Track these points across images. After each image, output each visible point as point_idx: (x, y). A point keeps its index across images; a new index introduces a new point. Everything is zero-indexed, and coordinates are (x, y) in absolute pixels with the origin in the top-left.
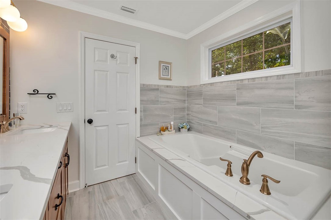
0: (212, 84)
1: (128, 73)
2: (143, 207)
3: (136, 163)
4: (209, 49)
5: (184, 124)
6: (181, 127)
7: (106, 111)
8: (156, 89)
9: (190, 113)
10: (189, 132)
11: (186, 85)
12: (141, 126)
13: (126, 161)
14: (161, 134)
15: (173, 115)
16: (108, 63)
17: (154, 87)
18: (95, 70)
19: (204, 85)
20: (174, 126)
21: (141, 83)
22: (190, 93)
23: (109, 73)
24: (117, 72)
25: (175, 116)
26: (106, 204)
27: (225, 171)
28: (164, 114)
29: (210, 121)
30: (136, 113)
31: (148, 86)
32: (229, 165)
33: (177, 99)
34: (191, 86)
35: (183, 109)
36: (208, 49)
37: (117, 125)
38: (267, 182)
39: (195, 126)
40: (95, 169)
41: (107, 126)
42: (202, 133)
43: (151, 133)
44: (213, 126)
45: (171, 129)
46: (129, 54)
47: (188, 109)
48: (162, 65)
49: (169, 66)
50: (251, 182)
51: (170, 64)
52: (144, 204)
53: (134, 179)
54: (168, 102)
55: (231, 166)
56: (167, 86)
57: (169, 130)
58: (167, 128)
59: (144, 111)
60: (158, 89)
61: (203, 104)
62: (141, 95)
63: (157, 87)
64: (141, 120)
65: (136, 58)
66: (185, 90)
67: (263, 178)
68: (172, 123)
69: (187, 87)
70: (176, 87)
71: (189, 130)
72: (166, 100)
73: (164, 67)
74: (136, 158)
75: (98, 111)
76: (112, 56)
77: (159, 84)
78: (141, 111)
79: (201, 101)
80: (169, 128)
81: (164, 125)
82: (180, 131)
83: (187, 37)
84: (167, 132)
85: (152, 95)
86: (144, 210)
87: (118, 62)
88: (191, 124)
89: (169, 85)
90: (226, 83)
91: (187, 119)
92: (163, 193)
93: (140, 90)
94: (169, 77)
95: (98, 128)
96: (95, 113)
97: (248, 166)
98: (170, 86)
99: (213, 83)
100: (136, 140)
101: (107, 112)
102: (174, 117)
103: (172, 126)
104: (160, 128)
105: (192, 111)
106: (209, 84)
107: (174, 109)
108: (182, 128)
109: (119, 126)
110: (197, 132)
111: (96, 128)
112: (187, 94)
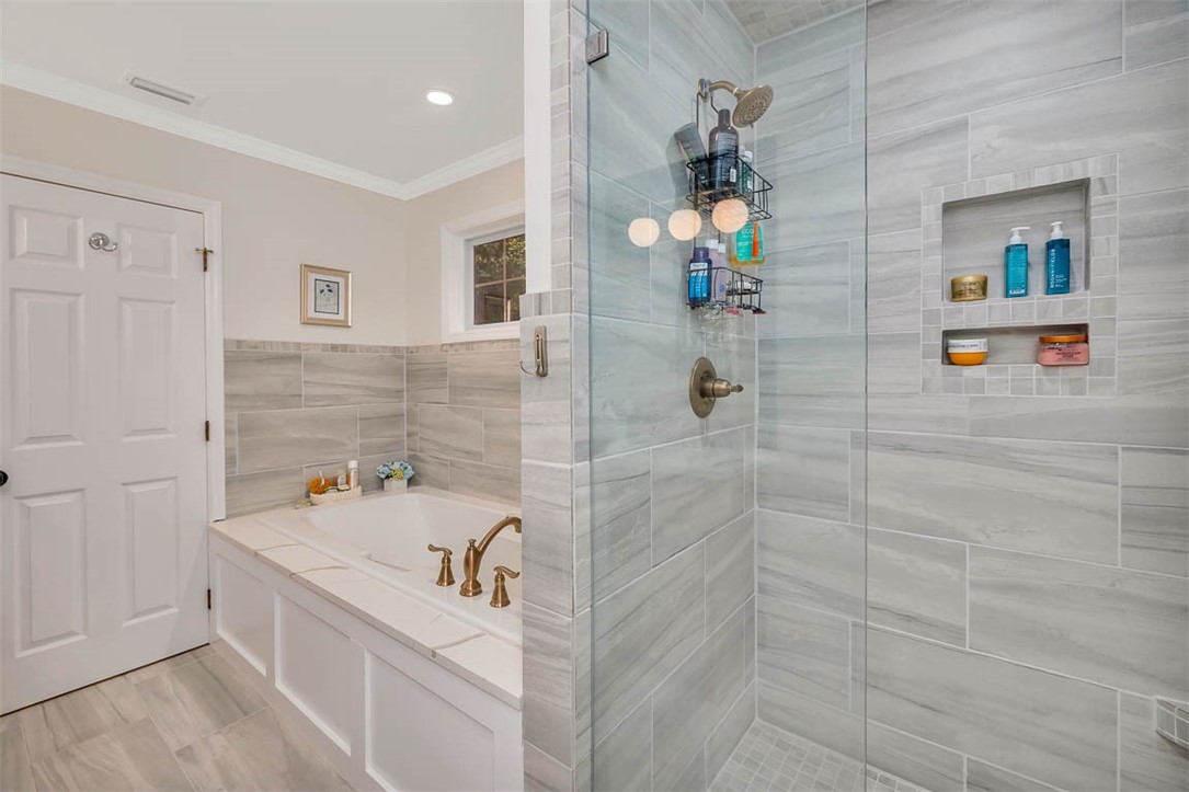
0: (469, 345)
1: (172, 303)
2: (219, 732)
3: (209, 607)
4: (468, 241)
5: (396, 466)
6: (383, 476)
7: (74, 439)
8: (288, 357)
9: (417, 428)
10: (412, 488)
11: (403, 343)
12: (229, 482)
13: (166, 607)
14: (310, 502)
15: (359, 441)
16: (81, 264)
17: (281, 351)
18: (14, 291)
19: (451, 345)
20: (359, 472)
21: (227, 337)
22: (418, 367)
23: (81, 300)
24: (121, 298)
25: (365, 440)
26: (66, 756)
27: (437, 579)
28: (321, 436)
29: (467, 452)
30: (207, 438)
31: (257, 348)
32: (447, 560)
33: (368, 388)
34: (417, 348)
35: (394, 419)
36: (463, 241)
37: (124, 484)
38: (503, 579)
39: (431, 469)
40: (19, 655)
41: (78, 494)
42: (447, 489)
43: (271, 504)
44: (475, 465)
45: (348, 482)
46: (174, 237)
47: (411, 417)
48: (312, 276)
49: (341, 281)
50: (483, 588)
51: (343, 274)
52: (223, 722)
53: (200, 662)
54: (337, 397)
55: (449, 561)
56: (334, 348)
57: (339, 487)
58: (334, 483)
59: (239, 431)
60: (297, 358)
61: (448, 401)
62: (228, 375)
63: (293, 351)
64: (230, 461)
65: (205, 252)
66: (402, 357)
67: (496, 573)
68: (353, 464)
69: (407, 348)
70: (369, 349)
71: (411, 482)
72: (332, 391)
73: (322, 286)
74: (209, 591)
75: (31, 440)
76: (99, 242)
77: (302, 341)
78: (228, 432)
79: (444, 395)
80: (339, 480)
81: (322, 474)
82: (382, 487)
83: (405, 192)
84: (331, 495)
85: (274, 378)
86: (218, 741)
87: (127, 261)
88: (418, 464)
89: (340, 342)
90: (501, 344)
91: (408, 450)
92: (290, 678)
93: (225, 362)
94: (341, 317)
95: (35, 503)
96: (16, 449)
97: (478, 554)
98: (345, 346)
99: (473, 343)
100: (210, 531)
101: (79, 443)
102: (361, 445)
103: (352, 474)
104: (307, 484)
105: (421, 425)
106: (462, 344)
107: (361, 419)
108: (387, 477)
109: (135, 489)
110: (436, 486)
111: (24, 501)
112: (408, 371)
